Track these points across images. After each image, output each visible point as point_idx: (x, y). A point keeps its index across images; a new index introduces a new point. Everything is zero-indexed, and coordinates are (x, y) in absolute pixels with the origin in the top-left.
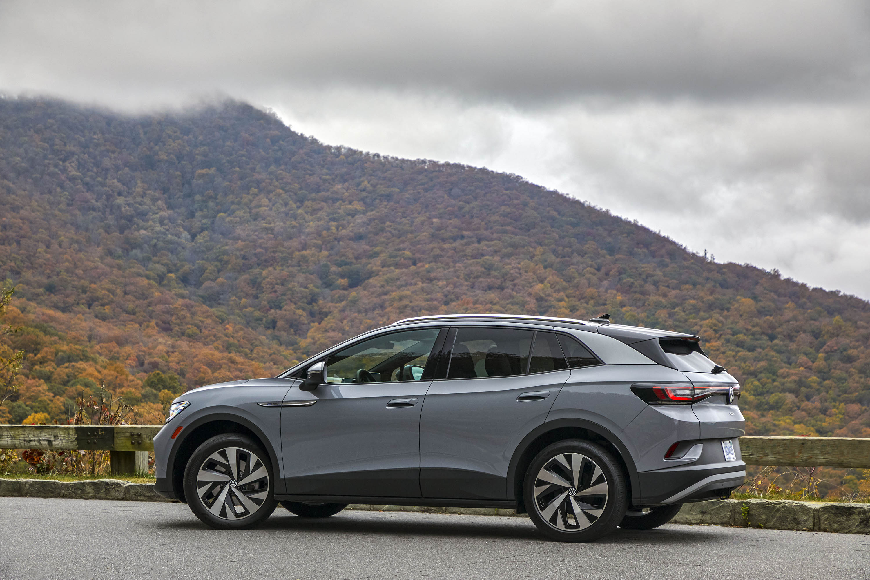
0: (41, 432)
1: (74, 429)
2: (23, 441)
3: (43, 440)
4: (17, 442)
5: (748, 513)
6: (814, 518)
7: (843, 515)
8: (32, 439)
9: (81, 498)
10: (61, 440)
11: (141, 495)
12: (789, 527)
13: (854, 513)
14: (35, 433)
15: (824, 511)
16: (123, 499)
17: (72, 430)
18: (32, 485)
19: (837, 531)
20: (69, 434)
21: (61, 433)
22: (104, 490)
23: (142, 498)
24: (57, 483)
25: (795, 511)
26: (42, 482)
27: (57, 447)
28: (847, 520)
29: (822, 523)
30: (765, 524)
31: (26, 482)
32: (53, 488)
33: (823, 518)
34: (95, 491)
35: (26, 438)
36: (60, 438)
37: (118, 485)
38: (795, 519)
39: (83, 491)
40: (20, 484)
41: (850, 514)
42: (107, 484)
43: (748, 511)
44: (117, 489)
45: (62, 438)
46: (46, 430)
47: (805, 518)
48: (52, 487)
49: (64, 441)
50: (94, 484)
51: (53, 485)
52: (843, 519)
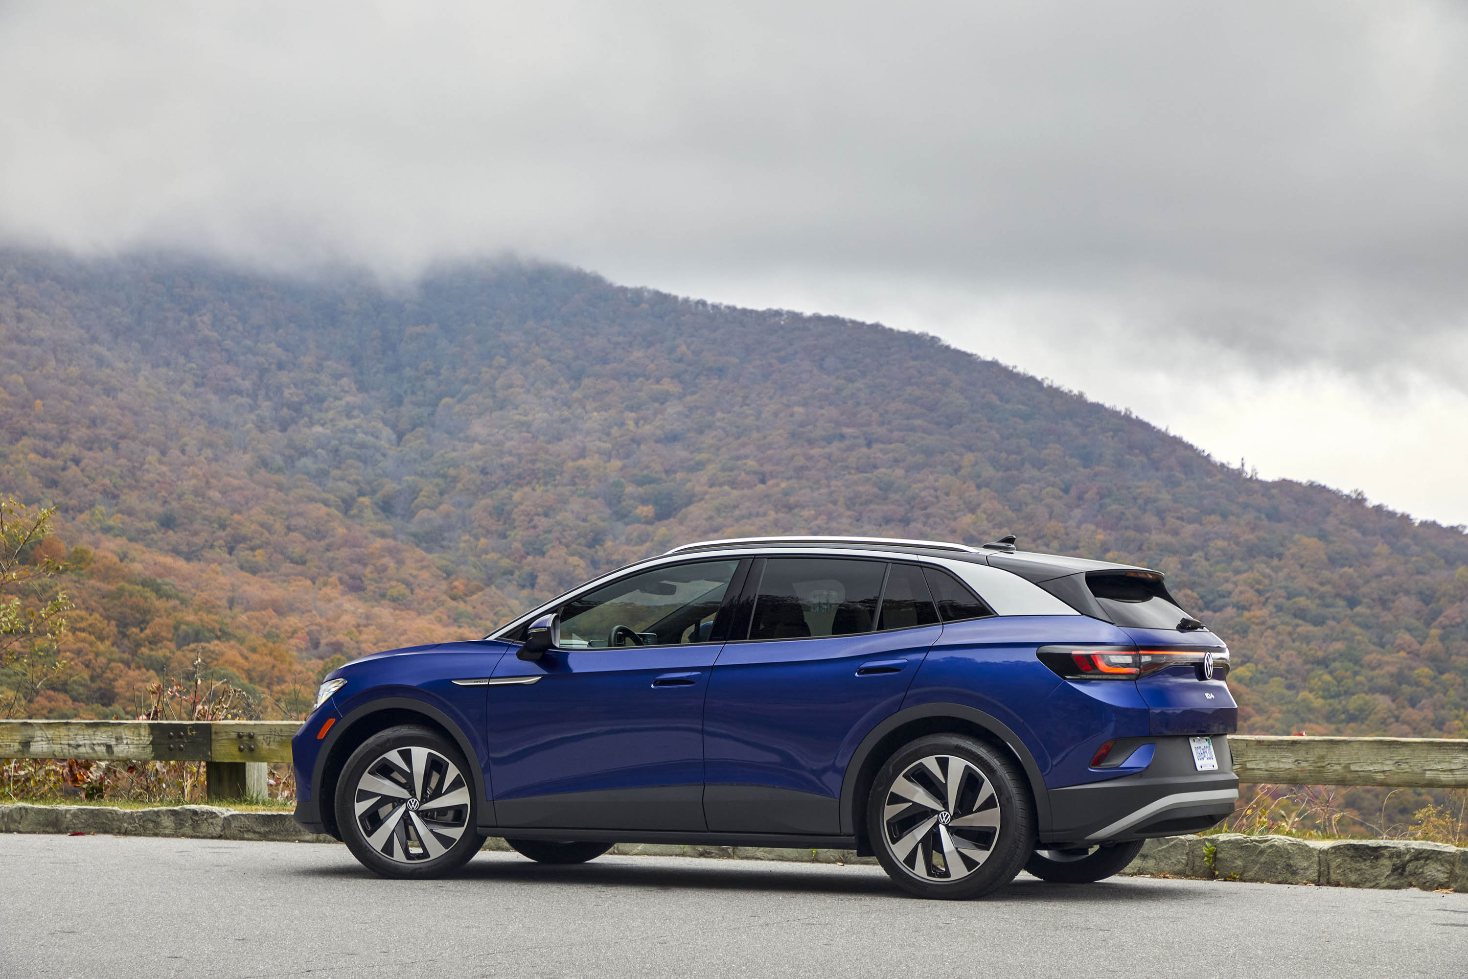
0: (94, 732)
1: (148, 729)
2: (67, 747)
3: (99, 745)
4: (57, 748)
5: (1215, 856)
6: (1319, 863)
7: (1365, 860)
8: (81, 743)
9: (156, 835)
10: (127, 744)
11: (249, 831)
12: (1280, 879)
13: (1383, 855)
14: (86, 733)
15: (1335, 853)
16: (220, 837)
17: (145, 728)
18: (75, 815)
19: (1355, 885)
20: (139, 735)
21: (126, 734)
22: (190, 822)
23: (251, 835)
24: (116, 811)
25: (1289, 853)
26: (92, 810)
27: (121, 755)
28: (1372, 867)
29: (1331, 871)
30: (1241, 874)
31: (67, 811)
32: (110, 821)
33: (1333, 865)
34: (175, 824)
35: (71, 742)
36: (125, 742)
37: (212, 815)
38: (1289, 866)
39: (157, 824)
40: (57, 814)
41: (1377, 858)
42: (195, 813)
43: (1215, 854)
44: (210, 820)
45: (129, 742)
46: (104, 729)
47: (1306, 864)
48: (107, 818)
49: (131, 746)
50: (174, 813)
51: (109, 815)
52: (1365, 866)
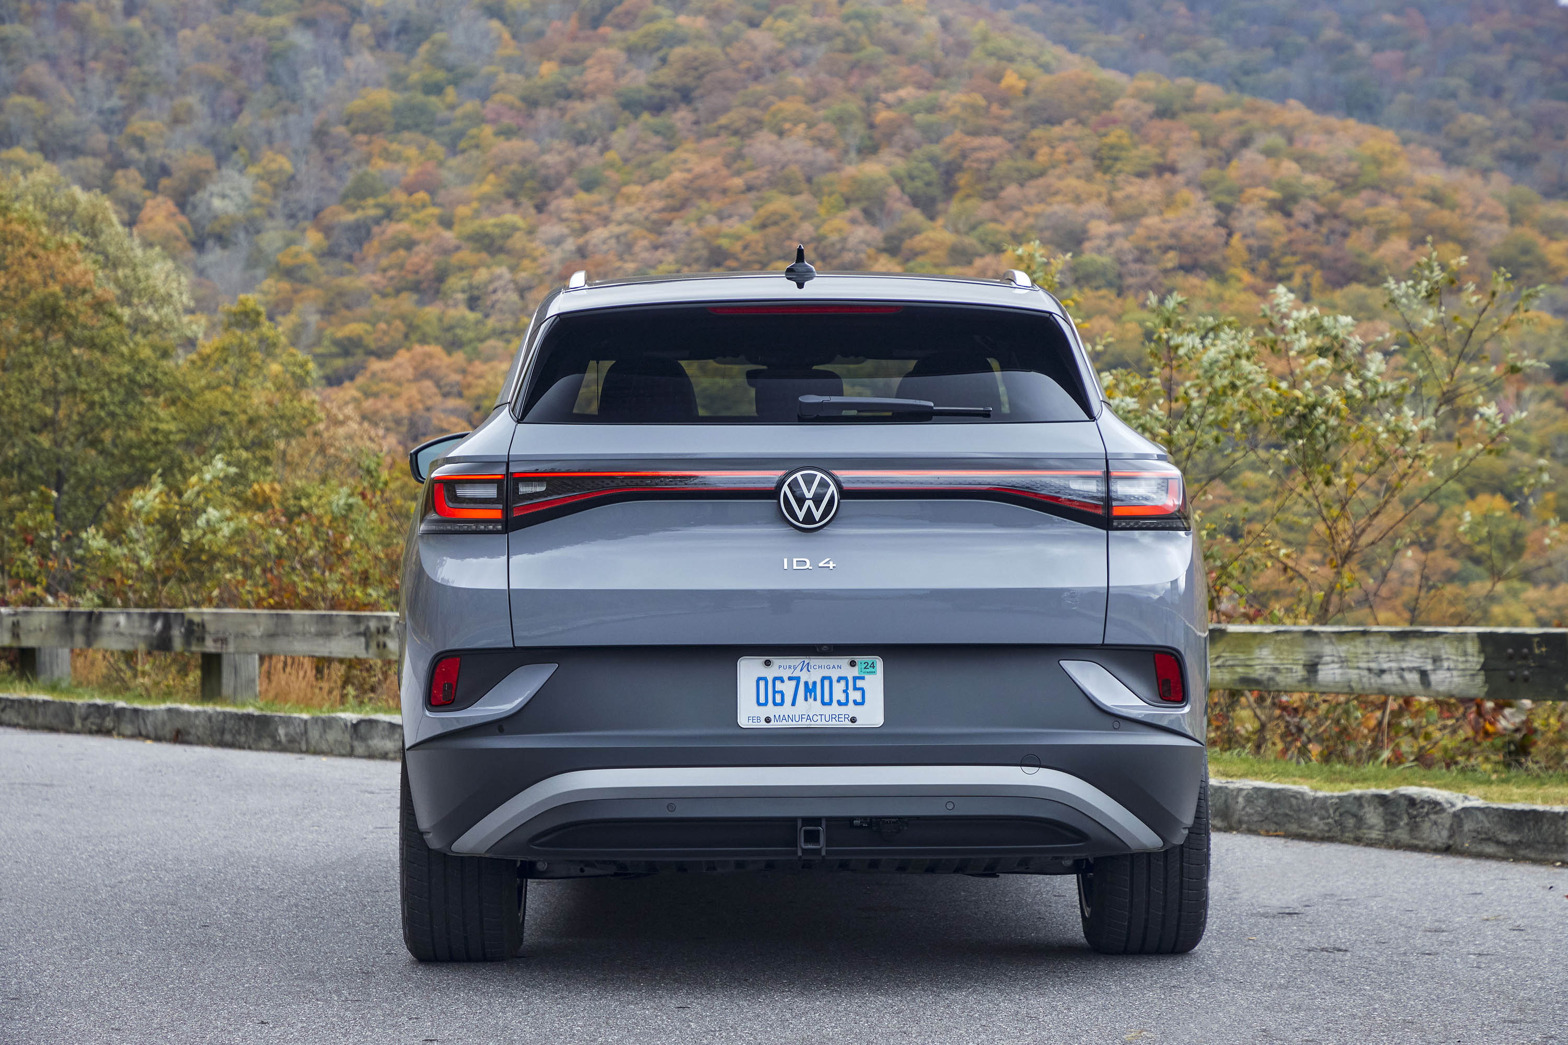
0: (1404, 647)
1: (1476, 640)
2: (1365, 673)
3: (1408, 670)
4: (1353, 674)
10: (1449, 669)
14: (1392, 649)
17: (1473, 640)
20: (1466, 654)
21: (1447, 651)
24: (1304, 794)
26: (1273, 790)
27: (1440, 688)
31: (1240, 791)
32: (1294, 810)
34: (1386, 821)
35: (1373, 665)
36: (1446, 664)
37: (1437, 806)
39: (1359, 820)
42: (1411, 801)
44: (1433, 816)
45: (1452, 666)
46: (1415, 642)
48: (1291, 806)
49: (1455, 673)
50: (1383, 800)
51: (1295, 800)
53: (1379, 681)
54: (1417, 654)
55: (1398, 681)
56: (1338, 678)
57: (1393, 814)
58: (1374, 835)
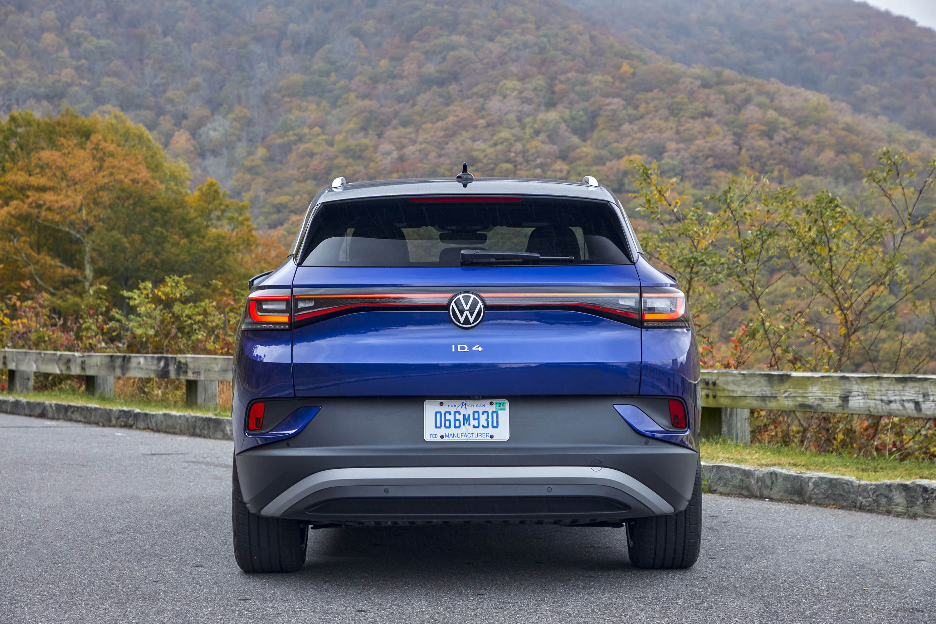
0: (904, 387)
2: (879, 402)
3: (909, 401)
4: (871, 403)
8: (892, 398)
14: (896, 388)
18: (817, 483)
22: (921, 500)
24: (852, 482)
26: (831, 480)
27: (928, 413)
31: (810, 478)
32: (847, 493)
34: (907, 501)
35: (884, 398)
36: (931, 398)
39: (889, 500)
40: (801, 481)
42: (927, 489)
46: (912, 384)
48: (844, 489)
50: (905, 487)
51: (846, 487)
53: (888, 407)
54: (912, 391)
55: (901, 408)
56: (862, 405)
57: (913, 497)
58: (899, 509)
